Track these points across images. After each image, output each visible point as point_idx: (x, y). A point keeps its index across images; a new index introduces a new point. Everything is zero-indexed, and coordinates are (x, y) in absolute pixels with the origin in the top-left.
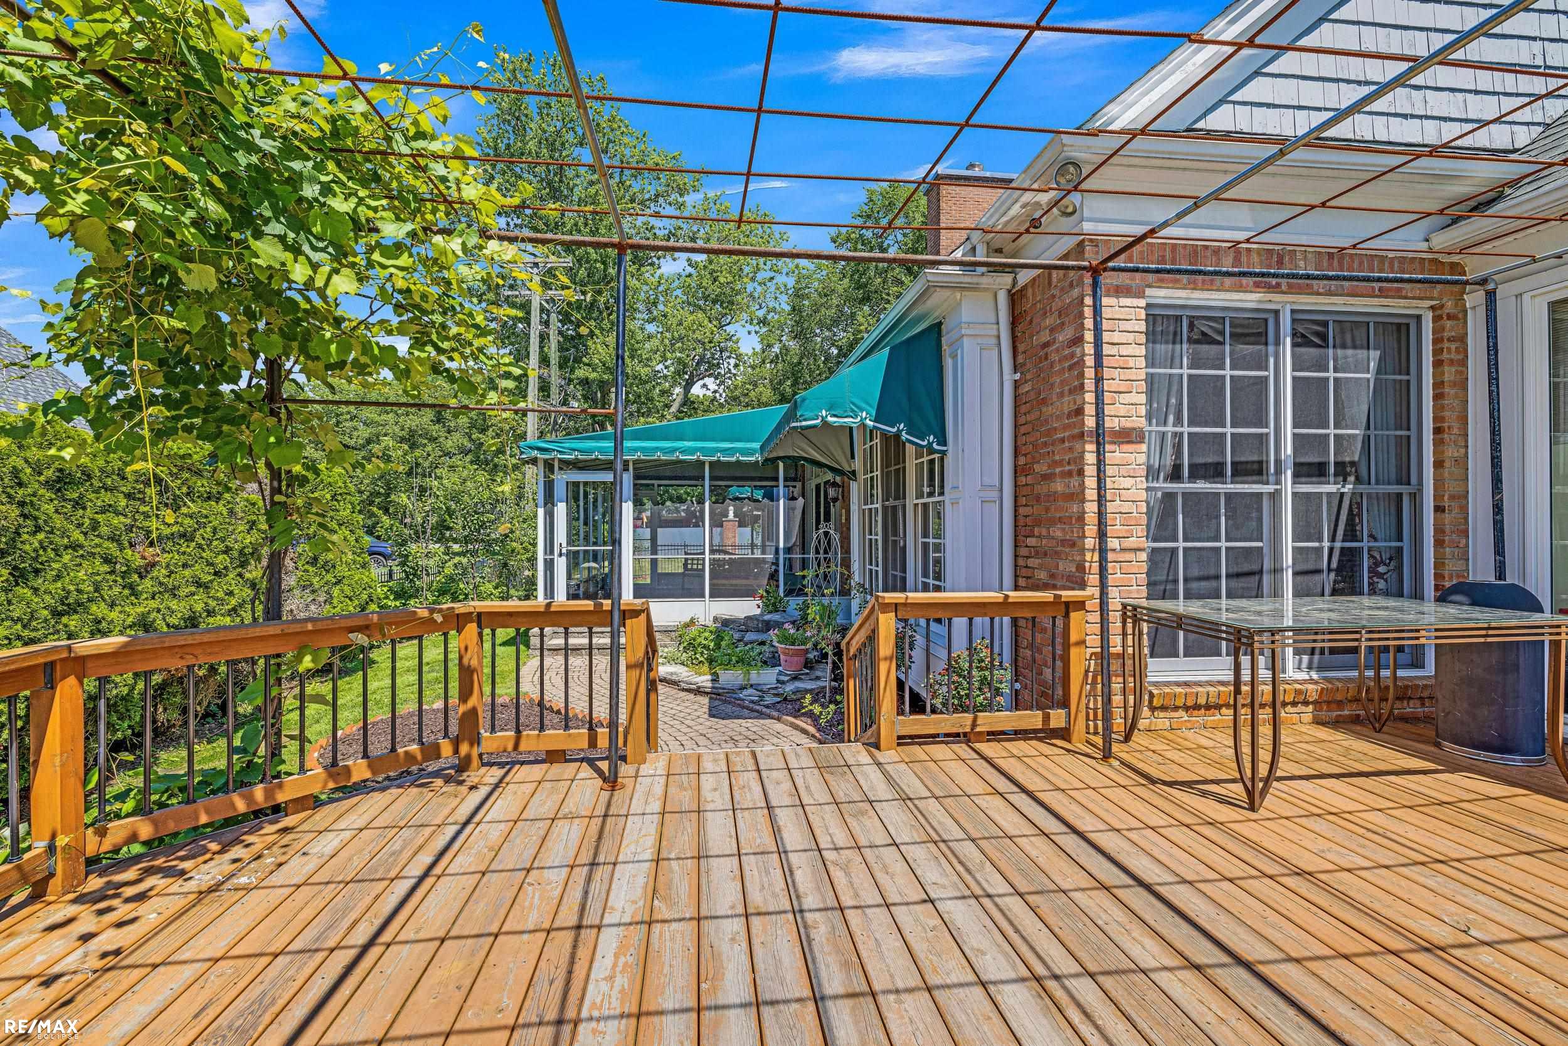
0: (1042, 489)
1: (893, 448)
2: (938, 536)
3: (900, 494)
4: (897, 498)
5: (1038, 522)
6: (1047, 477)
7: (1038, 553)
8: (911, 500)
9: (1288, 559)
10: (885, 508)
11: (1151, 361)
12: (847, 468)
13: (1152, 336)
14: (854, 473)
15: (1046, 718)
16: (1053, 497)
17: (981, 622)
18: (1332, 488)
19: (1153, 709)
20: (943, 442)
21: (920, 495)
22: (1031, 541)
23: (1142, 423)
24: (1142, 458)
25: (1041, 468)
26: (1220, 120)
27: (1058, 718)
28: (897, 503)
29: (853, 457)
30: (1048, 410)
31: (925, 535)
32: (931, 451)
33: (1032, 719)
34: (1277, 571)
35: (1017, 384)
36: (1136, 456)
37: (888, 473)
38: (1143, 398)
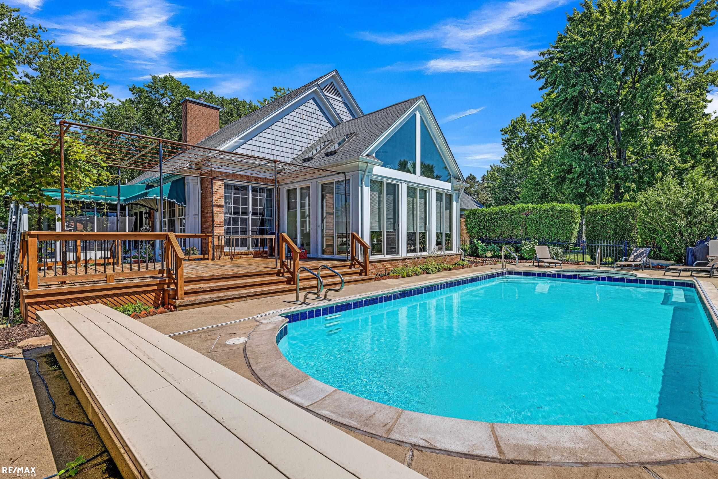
0: (206, 215)
1: (171, 205)
2: (184, 226)
3: (174, 215)
4: (173, 217)
5: (205, 222)
6: (207, 213)
7: (206, 228)
8: (177, 217)
9: (250, 229)
10: (169, 220)
11: (225, 193)
12: (155, 208)
13: (225, 188)
14: (157, 209)
15: (204, 256)
16: (208, 217)
17: (192, 239)
18: (258, 217)
19: (225, 255)
20: (185, 204)
21: (179, 216)
22: (204, 226)
23: (224, 204)
24: (224, 211)
25: (206, 211)
26: (238, 151)
27: (206, 256)
28: (172, 218)
29: (157, 204)
30: (207, 200)
31: (181, 226)
32: (182, 206)
33: (202, 256)
34: (249, 231)
35: (202, 194)
36: (223, 210)
37: (170, 210)
38: (224, 200)
